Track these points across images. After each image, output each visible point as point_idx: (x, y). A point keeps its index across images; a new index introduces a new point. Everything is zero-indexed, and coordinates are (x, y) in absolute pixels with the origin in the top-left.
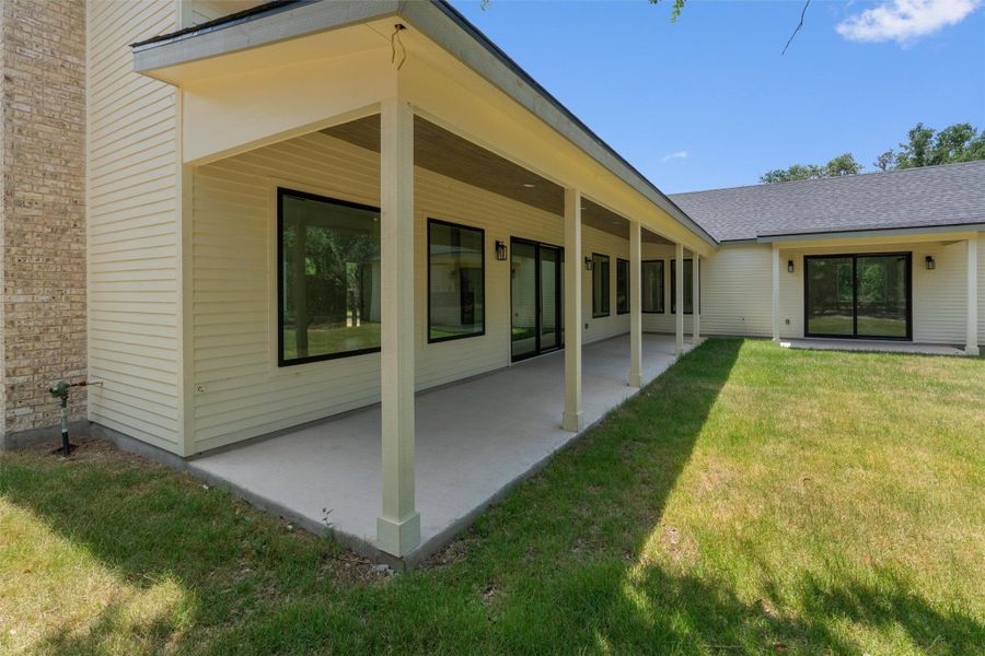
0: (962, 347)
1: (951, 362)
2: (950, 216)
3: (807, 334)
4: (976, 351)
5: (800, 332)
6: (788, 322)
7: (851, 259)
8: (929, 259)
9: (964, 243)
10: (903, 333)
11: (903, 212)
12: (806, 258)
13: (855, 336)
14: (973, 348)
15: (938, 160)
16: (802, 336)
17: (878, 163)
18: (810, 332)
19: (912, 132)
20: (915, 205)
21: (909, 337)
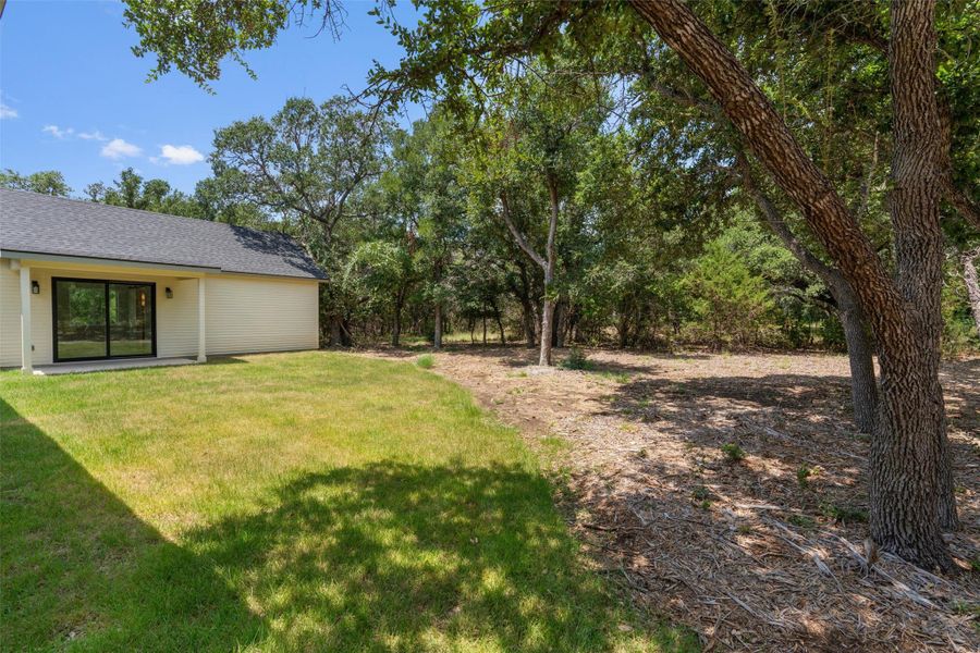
0: (195, 358)
1: (190, 369)
2: (182, 258)
3: (56, 359)
4: (205, 360)
5: (50, 359)
6: (33, 348)
7: (104, 285)
8: (168, 290)
9: (196, 281)
10: (150, 351)
11: (146, 248)
12: (55, 280)
13: (108, 357)
14: (202, 357)
15: (143, 205)
16: (51, 362)
17: (88, 191)
18: (60, 357)
19: (124, 173)
20: (156, 243)
21: (154, 353)
